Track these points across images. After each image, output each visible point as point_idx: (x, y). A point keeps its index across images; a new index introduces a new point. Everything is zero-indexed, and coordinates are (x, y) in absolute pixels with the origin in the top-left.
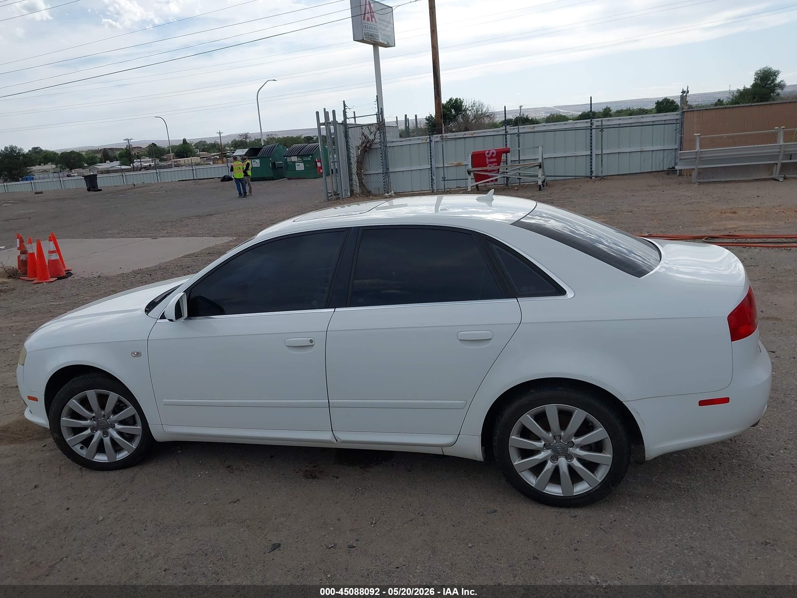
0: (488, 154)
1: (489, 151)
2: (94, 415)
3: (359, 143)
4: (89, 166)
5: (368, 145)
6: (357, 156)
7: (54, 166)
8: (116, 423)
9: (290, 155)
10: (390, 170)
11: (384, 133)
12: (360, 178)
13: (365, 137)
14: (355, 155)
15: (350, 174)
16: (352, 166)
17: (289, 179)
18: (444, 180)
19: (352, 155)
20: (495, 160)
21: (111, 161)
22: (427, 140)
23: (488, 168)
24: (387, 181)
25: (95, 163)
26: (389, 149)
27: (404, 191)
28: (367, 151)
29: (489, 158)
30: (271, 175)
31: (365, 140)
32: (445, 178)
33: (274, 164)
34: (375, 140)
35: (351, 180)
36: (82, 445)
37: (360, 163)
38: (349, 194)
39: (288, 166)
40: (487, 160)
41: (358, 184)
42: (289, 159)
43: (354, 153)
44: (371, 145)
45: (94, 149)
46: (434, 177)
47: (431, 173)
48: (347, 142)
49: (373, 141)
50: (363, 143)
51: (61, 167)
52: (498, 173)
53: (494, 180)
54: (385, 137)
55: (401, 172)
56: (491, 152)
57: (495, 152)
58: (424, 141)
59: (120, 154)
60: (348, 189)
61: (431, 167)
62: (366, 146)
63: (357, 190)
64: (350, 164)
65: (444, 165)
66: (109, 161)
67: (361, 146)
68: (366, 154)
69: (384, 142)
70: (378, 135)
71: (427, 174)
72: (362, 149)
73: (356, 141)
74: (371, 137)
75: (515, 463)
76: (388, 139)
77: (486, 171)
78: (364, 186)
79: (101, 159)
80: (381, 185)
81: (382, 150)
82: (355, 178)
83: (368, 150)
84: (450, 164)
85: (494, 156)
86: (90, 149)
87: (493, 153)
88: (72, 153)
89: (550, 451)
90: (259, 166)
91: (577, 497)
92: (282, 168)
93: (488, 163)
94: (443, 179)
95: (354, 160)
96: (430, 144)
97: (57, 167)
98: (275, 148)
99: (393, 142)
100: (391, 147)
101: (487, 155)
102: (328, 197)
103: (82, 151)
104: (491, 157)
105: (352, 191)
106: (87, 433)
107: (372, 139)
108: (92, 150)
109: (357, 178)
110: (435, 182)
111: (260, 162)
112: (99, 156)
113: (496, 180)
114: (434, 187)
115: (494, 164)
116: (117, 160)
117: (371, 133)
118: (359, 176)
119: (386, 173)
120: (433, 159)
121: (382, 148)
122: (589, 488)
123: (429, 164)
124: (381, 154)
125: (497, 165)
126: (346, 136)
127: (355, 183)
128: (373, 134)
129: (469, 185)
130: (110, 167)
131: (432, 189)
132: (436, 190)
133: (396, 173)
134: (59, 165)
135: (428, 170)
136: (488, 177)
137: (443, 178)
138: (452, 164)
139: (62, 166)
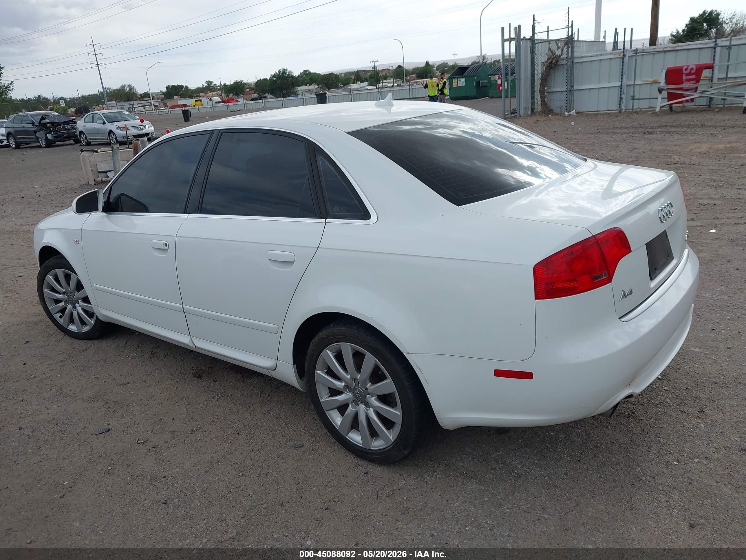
0: (686, 70)
1: (688, 66)
2: (64, 290)
3: (544, 59)
4: (345, 86)
5: (554, 61)
6: (542, 73)
7: (316, 87)
8: (80, 300)
9: (494, 74)
10: (575, 88)
11: (573, 48)
12: (542, 95)
13: (552, 52)
14: (540, 71)
15: (533, 92)
16: (536, 83)
17: (491, 98)
18: (633, 99)
19: (536, 72)
20: (693, 77)
21: (362, 82)
22: (620, 55)
23: (685, 86)
24: (571, 99)
25: (348, 84)
26: (575, 66)
27: (589, 110)
28: (552, 68)
29: (687, 75)
30: (474, 93)
31: (551, 56)
32: (634, 96)
33: (478, 83)
34: (562, 55)
35: (533, 98)
36: (61, 315)
37: (545, 80)
38: (529, 112)
39: (491, 84)
40: (684, 77)
41: (540, 103)
42: (493, 78)
43: (539, 70)
44: (557, 61)
45: (351, 71)
46: (623, 96)
47: (621, 91)
48: (533, 58)
49: (560, 56)
50: (548, 59)
51: (321, 88)
52: (696, 91)
53: (690, 101)
54: (572, 52)
55: (588, 90)
56: (690, 67)
57: (695, 67)
58: (617, 56)
59: (370, 75)
60: (528, 107)
61: (621, 85)
62: (551, 62)
63: (538, 108)
64: (533, 81)
65: (634, 82)
66: (359, 82)
67: (546, 62)
68: (552, 71)
69: (571, 58)
70: (565, 49)
71: (617, 91)
72: (547, 65)
73: (542, 58)
74: (558, 53)
75: (321, 400)
76: (576, 54)
77: (681, 89)
78: (546, 104)
79: (354, 80)
80: (563, 104)
81: (568, 66)
82: (538, 95)
83: (553, 66)
84: (644, 81)
85: (693, 72)
86: (348, 71)
87: (692, 69)
88: (331, 74)
89: (351, 394)
90: (464, 85)
91: (374, 452)
92: (486, 86)
93: (684, 80)
94: (631, 98)
95: (538, 77)
96: (623, 59)
97: (318, 87)
98: (480, 68)
99: (582, 57)
100: (580, 63)
101: (684, 72)
102: (505, 115)
103: (342, 74)
104: (690, 74)
105: (532, 110)
106: (61, 305)
107: (559, 55)
108: (349, 72)
109: (539, 96)
110: (624, 101)
111: (466, 81)
112: (353, 77)
113: (692, 100)
114: (623, 107)
115: (691, 82)
116: (367, 81)
117: (559, 48)
118: (542, 94)
119: (571, 91)
120: (624, 76)
121: (568, 64)
122: (384, 445)
123: (619, 82)
124: (566, 70)
125: (695, 82)
126: (533, 52)
127: (536, 101)
128: (560, 49)
129: (658, 104)
130: (360, 87)
131: (619, 109)
132: (624, 110)
133: (582, 91)
134: (320, 86)
135: (618, 87)
136: (682, 96)
137: (632, 96)
138: (647, 81)
139: (322, 86)
